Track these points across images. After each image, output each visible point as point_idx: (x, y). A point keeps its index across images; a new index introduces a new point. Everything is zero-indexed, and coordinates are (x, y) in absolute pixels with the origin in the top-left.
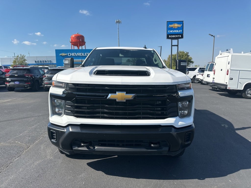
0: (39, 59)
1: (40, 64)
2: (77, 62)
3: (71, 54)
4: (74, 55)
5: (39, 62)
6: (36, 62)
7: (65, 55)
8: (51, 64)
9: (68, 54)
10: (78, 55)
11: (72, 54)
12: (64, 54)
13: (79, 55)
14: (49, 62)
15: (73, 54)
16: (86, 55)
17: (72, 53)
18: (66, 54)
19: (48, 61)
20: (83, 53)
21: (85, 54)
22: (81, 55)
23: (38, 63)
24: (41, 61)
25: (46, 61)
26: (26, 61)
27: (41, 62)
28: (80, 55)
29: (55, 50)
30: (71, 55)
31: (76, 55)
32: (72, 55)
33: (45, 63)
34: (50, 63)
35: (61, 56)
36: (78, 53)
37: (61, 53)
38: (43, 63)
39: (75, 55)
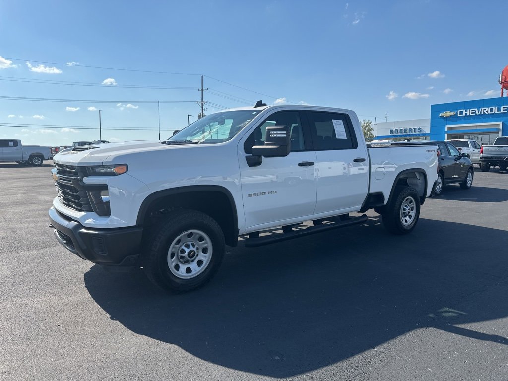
0: (398, 127)
1: (399, 136)
2: (478, 128)
3: (466, 111)
4: (471, 114)
5: (397, 133)
6: (392, 131)
7: (451, 115)
8: (421, 135)
9: (459, 111)
10: (482, 113)
11: (468, 112)
12: (448, 114)
13: (485, 111)
14: (417, 130)
15: (471, 112)
16: (502, 111)
17: (468, 110)
18: (453, 113)
19: (414, 129)
20: (496, 107)
21: (502, 109)
22: (489, 112)
23: (395, 134)
24: (401, 130)
25: (410, 130)
26: (372, 132)
27: (402, 133)
28: (487, 111)
29: (432, 105)
30: (466, 114)
31: (477, 113)
32: (468, 114)
33: (409, 134)
34: (418, 133)
35: (442, 117)
36: (483, 109)
37: (443, 111)
38: (404, 134)
39: (475, 112)
